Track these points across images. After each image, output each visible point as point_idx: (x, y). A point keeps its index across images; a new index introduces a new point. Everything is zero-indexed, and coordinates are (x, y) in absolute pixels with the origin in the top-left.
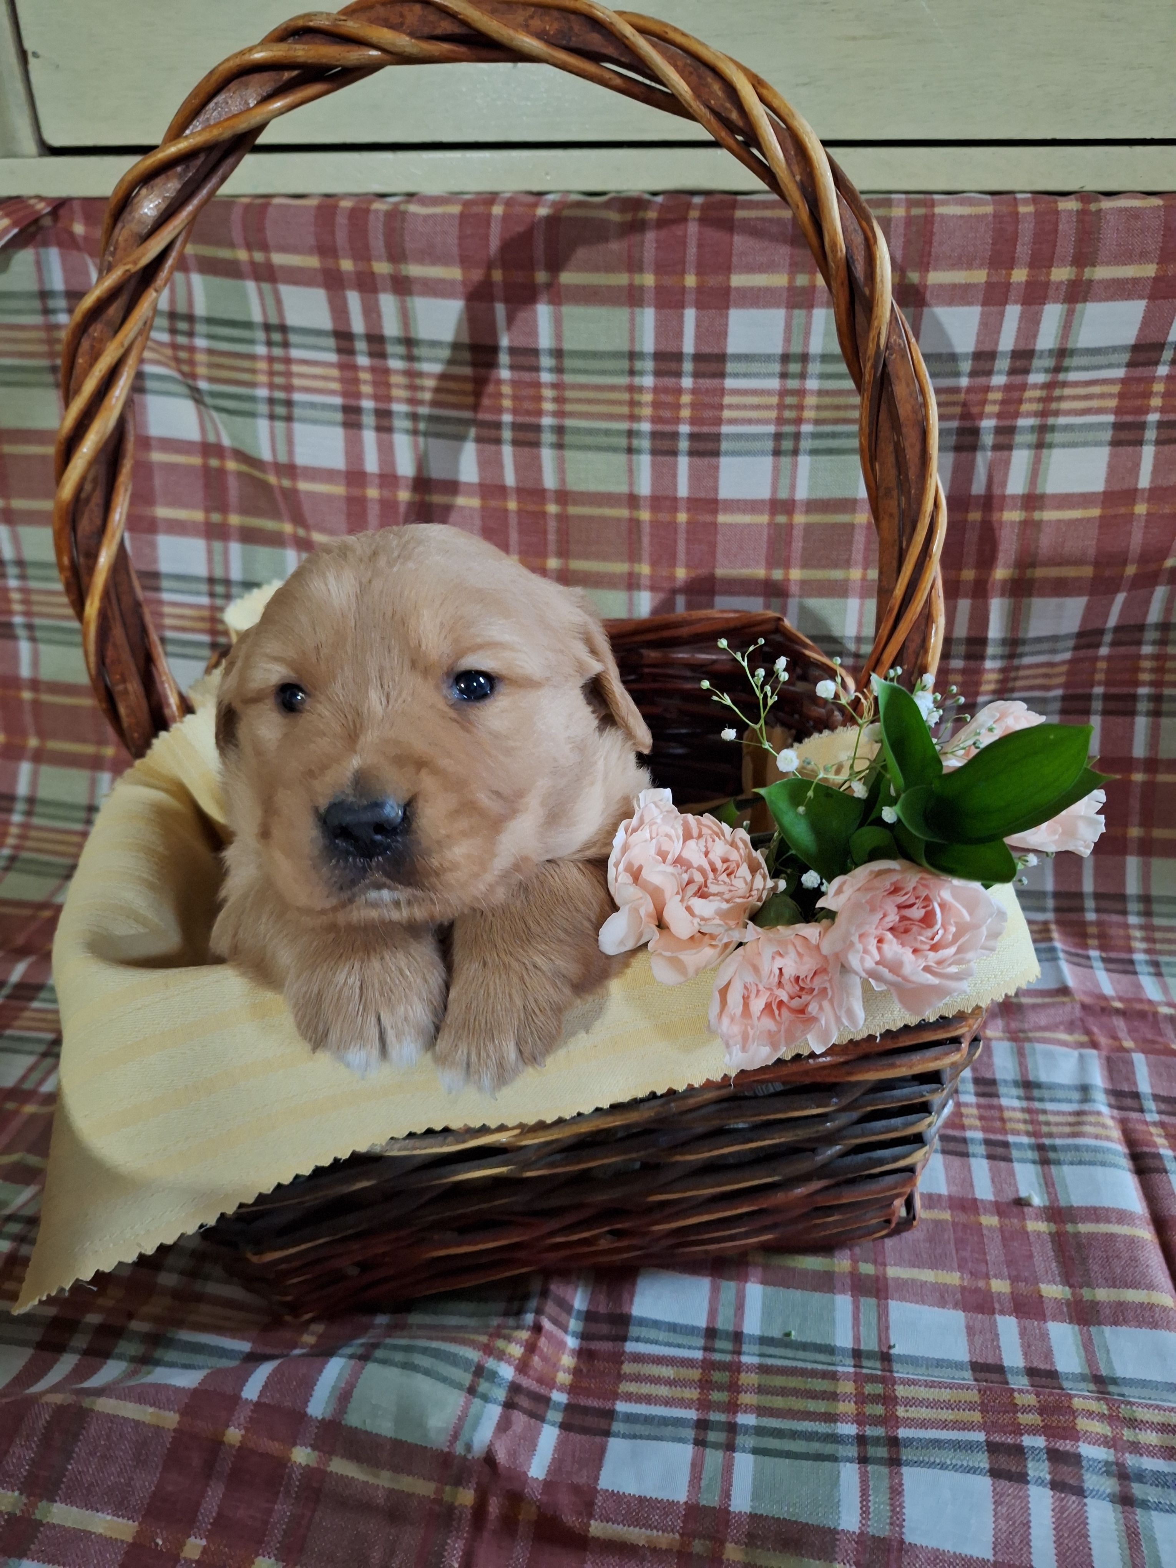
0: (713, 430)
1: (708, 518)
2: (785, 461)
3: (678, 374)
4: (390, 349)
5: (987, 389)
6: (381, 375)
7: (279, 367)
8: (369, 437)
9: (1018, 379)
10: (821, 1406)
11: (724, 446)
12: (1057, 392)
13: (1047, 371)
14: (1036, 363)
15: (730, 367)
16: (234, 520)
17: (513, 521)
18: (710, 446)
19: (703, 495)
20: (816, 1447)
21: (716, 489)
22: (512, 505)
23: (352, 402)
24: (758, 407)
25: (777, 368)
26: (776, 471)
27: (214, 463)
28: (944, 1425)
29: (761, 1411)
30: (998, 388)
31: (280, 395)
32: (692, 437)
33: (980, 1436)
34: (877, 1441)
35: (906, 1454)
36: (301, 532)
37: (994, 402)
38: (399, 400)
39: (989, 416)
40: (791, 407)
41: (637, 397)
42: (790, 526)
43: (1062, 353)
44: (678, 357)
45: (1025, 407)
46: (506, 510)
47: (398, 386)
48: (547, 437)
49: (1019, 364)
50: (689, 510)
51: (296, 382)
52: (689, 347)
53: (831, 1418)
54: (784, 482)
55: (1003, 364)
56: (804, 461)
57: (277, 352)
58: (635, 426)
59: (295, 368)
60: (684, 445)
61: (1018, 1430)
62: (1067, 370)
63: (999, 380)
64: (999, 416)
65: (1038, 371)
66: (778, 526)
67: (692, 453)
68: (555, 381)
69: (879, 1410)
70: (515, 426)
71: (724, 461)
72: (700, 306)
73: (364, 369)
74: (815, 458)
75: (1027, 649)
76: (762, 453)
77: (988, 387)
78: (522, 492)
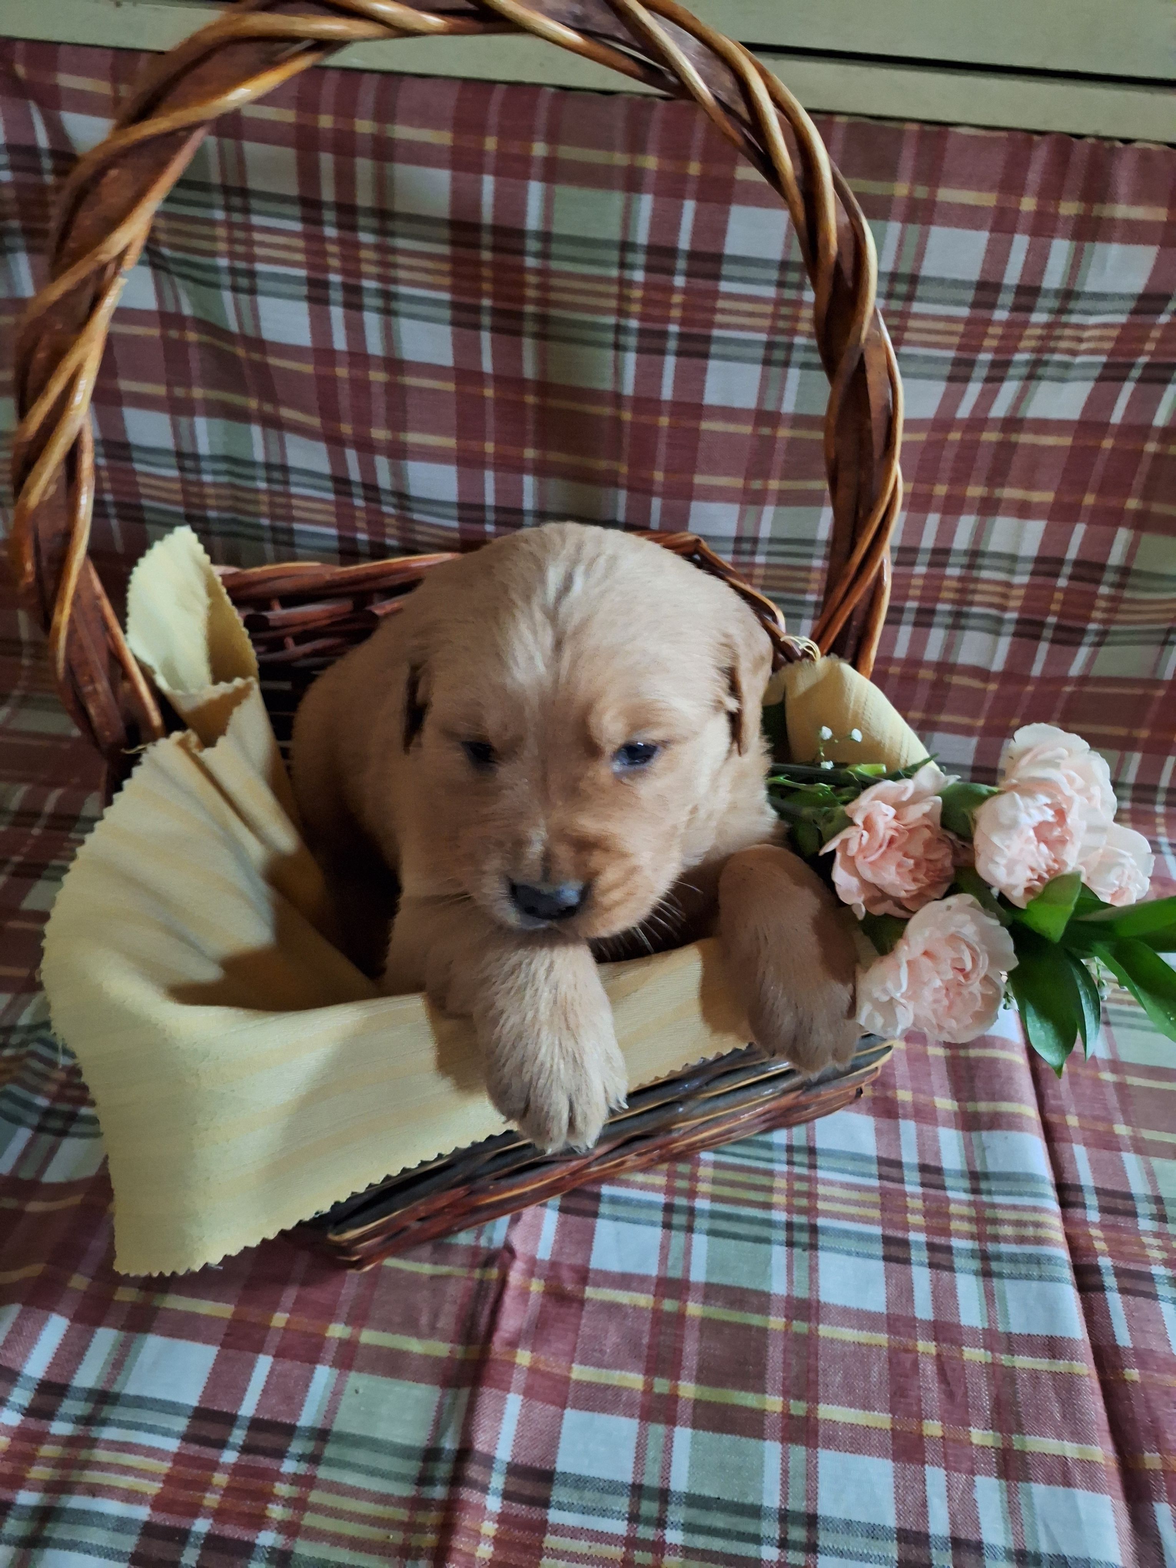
0: (703, 331)
1: (691, 424)
2: (775, 371)
3: (671, 272)
4: (362, 221)
5: (989, 322)
6: (351, 248)
7: (239, 234)
8: (337, 313)
9: (1020, 316)
10: (760, 1197)
11: (714, 349)
12: (1058, 332)
13: (1051, 311)
14: (1042, 302)
15: (727, 269)
16: (198, 393)
17: (490, 408)
18: (699, 347)
19: (687, 399)
20: (756, 1230)
21: (701, 392)
22: (489, 392)
23: (320, 276)
24: (751, 314)
25: (774, 275)
26: (765, 381)
27: (174, 334)
28: (851, 1218)
29: (715, 1198)
30: (1000, 323)
31: (241, 265)
32: (682, 337)
33: (877, 1230)
34: (801, 1228)
35: (822, 1240)
36: (268, 408)
37: (994, 337)
38: (369, 277)
39: (987, 350)
40: (785, 318)
41: (626, 291)
42: (773, 439)
43: (1068, 295)
44: (672, 252)
45: (1024, 344)
46: (483, 398)
47: (369, 262)
48: (529, 326)
49: (1024, 300)
50: (672, 415)
51: (258, 251)
52: (684, 243)
53: (768, 1206)
54: (772, 393)
55: (1006, 298)
56: (794, 373)
57: (237, 217)
58: (623, 322)
59: (257, 236)
60: (672, 344)
61: (906, 1227)
62: (1071, 312)
63: (1001, 315)
64: (997, 350)
65: (1042, 311)
66: (761, 437)
67: (679, 354)
68: (540, 267)
69: (804, 1202)
70: (495, 312)
71: (712, 364)
72: (701, 198)
73: (331, 240)
74: (806, 372)
75: (986, 562)
76: (752, 361)
77: (990, 320)
78: (498, 379)
